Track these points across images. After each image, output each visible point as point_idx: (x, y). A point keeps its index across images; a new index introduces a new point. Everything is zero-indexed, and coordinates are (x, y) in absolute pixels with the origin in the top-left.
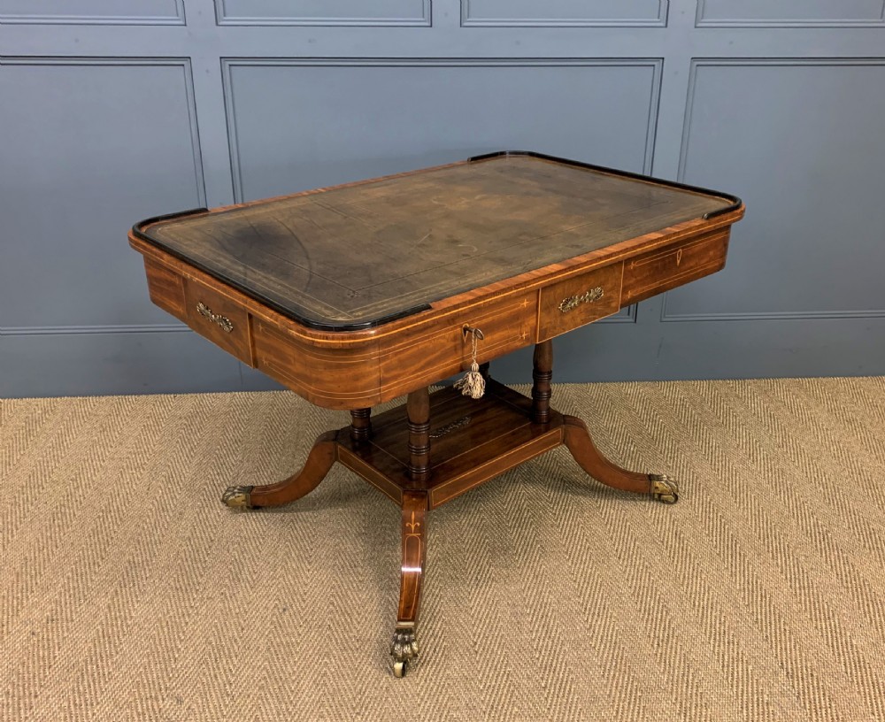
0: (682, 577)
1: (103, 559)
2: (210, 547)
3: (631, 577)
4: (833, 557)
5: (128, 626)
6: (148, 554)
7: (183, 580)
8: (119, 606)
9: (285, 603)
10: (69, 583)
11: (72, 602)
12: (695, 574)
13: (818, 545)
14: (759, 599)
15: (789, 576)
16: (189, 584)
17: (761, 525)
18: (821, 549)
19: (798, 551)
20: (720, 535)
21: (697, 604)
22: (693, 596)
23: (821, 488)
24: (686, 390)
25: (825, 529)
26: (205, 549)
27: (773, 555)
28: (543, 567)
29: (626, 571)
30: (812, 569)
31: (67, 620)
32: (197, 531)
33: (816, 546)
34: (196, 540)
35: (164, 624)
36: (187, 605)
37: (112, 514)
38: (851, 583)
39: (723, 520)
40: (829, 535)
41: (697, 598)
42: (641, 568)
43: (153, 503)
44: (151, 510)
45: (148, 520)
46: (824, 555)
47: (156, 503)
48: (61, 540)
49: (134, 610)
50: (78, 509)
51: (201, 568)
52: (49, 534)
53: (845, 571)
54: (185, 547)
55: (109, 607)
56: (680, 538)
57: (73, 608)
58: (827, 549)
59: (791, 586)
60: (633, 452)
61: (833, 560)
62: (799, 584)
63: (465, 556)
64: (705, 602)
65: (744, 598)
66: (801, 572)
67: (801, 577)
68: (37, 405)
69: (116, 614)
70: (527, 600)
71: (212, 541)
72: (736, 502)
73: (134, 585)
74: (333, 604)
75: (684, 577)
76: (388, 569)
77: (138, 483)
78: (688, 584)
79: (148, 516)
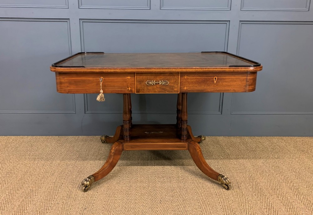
0: (241, 203)
1: (21, 188)
2: (61, 185)
3: (221, 202)
4: (301, 197)
5: (24, 213)
6: (38, 187)
7: (49, 197)
8: (23, 205)
9: (86, 206)
10: (6, 196)
11: (6, 203)
12: (246, 202)
13: (295, 193)
14: (273, 212)
15: (284, 204)
16: (51, 198)
17: (271, 185)
18: (296, 195)
19: (287, 195)
20: (255, 188)
21: (248, 213)
22: (246, 210)
23: (294, 173)
24: (240, 139)
25: (297, 187)
26: (60, 186)
27: (277, 196)
28: (187, 197)
29: (219, 200)
30: (293, 202)
31: (2, 210)
32: (58, 180)
33: (294, 193)
34: (57, 183)
35: (38, 212)
36: (49, 206)
37: (28, 173)
38: (310, 207)
39: (256, 183)
40: (299, 189)
41: (248, 211)
42: (225, 199)
43: (44, 170)
44: (42, 172)
45: (41, 176)
46: (298, 197)
47: (45, 170)
48: (7, 181)
49: (28, 207)
50: (16, 172)
51: (56, 193)
52: (4, 179)
53: (307, 203)
54: (52, 185)
55: (19, 205)
56: (240, 189)
57: (6, 206)
58: (299, 194)
59: (285, 208)
60: (221, 159)
61: (302, 199)
62: (289, 207)
63: (156, 192)
64: (251, 212)
65: (267, 211)
66: (289, 203)
67: (289, 205)
68: (11, 138)
69: (21, 208)
70: (180, 209)
71: (62, 183)
72: (261, 177)
73: (30, 198)
74: (104, 207)
75: (242, 203)
76: (126, 196)
77: (40, 163)
78: (244, 205)
79: (41, 174)
